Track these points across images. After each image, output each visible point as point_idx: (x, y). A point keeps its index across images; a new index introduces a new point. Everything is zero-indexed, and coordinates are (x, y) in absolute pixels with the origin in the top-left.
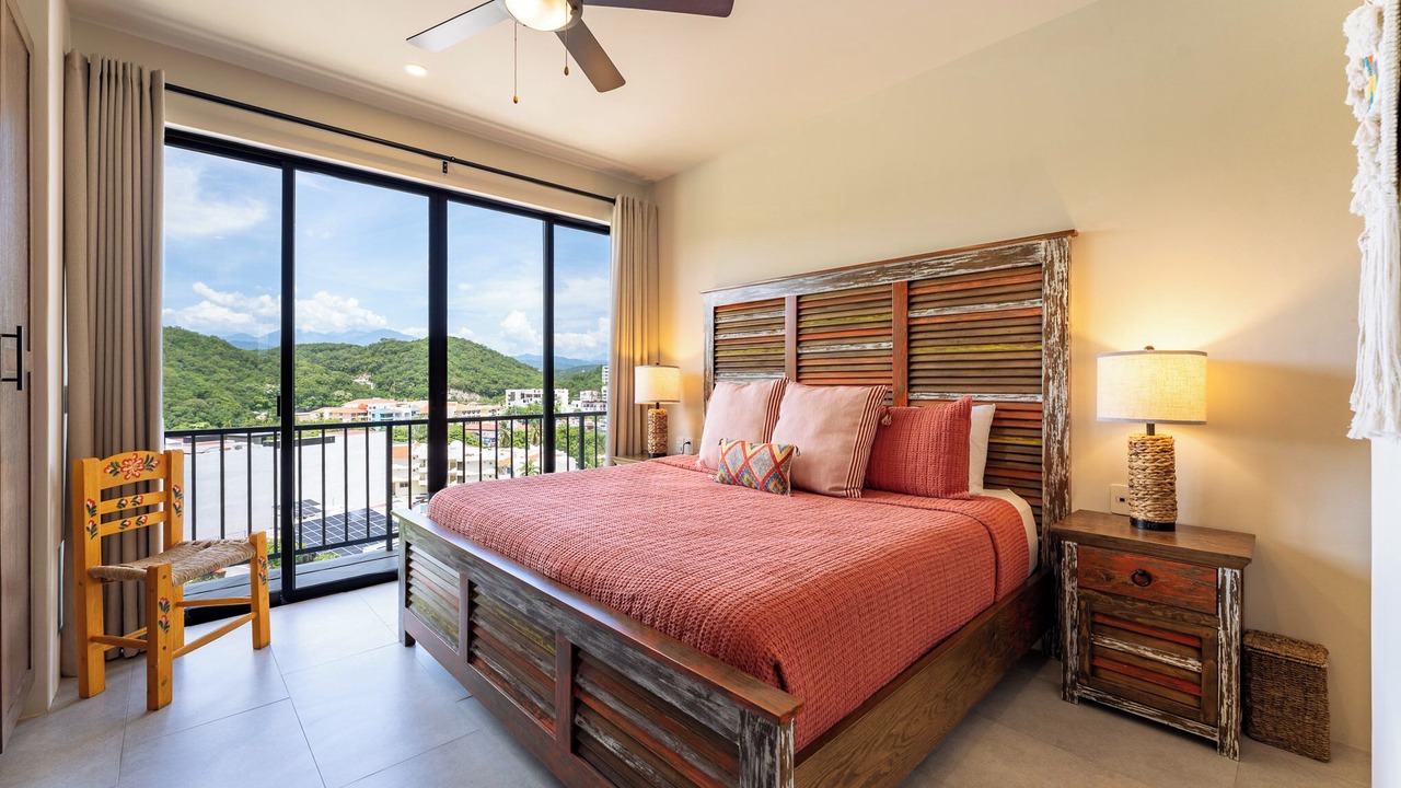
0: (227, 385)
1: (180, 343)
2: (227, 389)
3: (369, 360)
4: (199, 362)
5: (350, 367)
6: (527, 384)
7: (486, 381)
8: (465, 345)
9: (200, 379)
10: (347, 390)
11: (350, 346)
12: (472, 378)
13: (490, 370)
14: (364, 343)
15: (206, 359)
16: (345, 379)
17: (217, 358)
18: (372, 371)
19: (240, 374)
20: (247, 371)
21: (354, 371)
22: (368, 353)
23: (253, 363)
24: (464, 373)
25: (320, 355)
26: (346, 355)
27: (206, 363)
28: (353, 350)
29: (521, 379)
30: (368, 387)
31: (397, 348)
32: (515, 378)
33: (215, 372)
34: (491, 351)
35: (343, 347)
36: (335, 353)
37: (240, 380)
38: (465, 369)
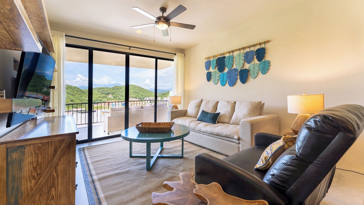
0: (78, 98)
1: (68, 88)
2: (78, 99)
3: (112, 91)
4: (72, 93)
5: (107, 93)
6: (150, 96)
7: (140, 96)
8: (135, 87)
9: (72, 97)
10: (106, 99)
11: (108, 88)
12: (137, 95)
13: (141, 93)
14: (111, 87)
15: (73, 92)
16: (106, 96)
17: (76, 92)
18: (112, 94)
19: (81, 95)
20: (83, 95)
21: (108, 94)
22: (112, 89)
23: (84, 92)
24: (135, 94)
25: (100, 90)
26: (106, 90)
27: (73, 93)
28: (108, 89)
29: (149, 95)
30: (111, 98)
31: (118, 88)
32: (147, 95)
33: (75, 95)
34: (142, 88)
35: (106, 88)
36: (104, 89)
37: (81, 97)
38: (135, 93)
